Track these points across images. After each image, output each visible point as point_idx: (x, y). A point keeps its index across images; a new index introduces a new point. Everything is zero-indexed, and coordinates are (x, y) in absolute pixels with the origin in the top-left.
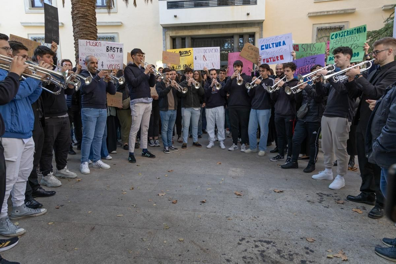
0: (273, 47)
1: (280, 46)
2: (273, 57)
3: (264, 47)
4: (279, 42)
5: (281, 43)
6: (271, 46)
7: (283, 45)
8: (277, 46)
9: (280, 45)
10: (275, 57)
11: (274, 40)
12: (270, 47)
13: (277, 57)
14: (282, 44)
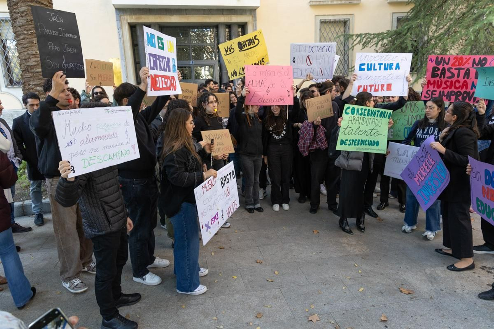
0: (380, 69)
1: (392, 70)
2: (376, 85)
3: (365, 67)
4: (390, 64)
5: (393, 65)
6: (377, 67)
7: (396, 69)
8: (386, 69)
9: (391, 68)
10: (379, 85)
11: (384, 58)
12: (375, 68)
13: (383, 86)
14: (394, 67)
